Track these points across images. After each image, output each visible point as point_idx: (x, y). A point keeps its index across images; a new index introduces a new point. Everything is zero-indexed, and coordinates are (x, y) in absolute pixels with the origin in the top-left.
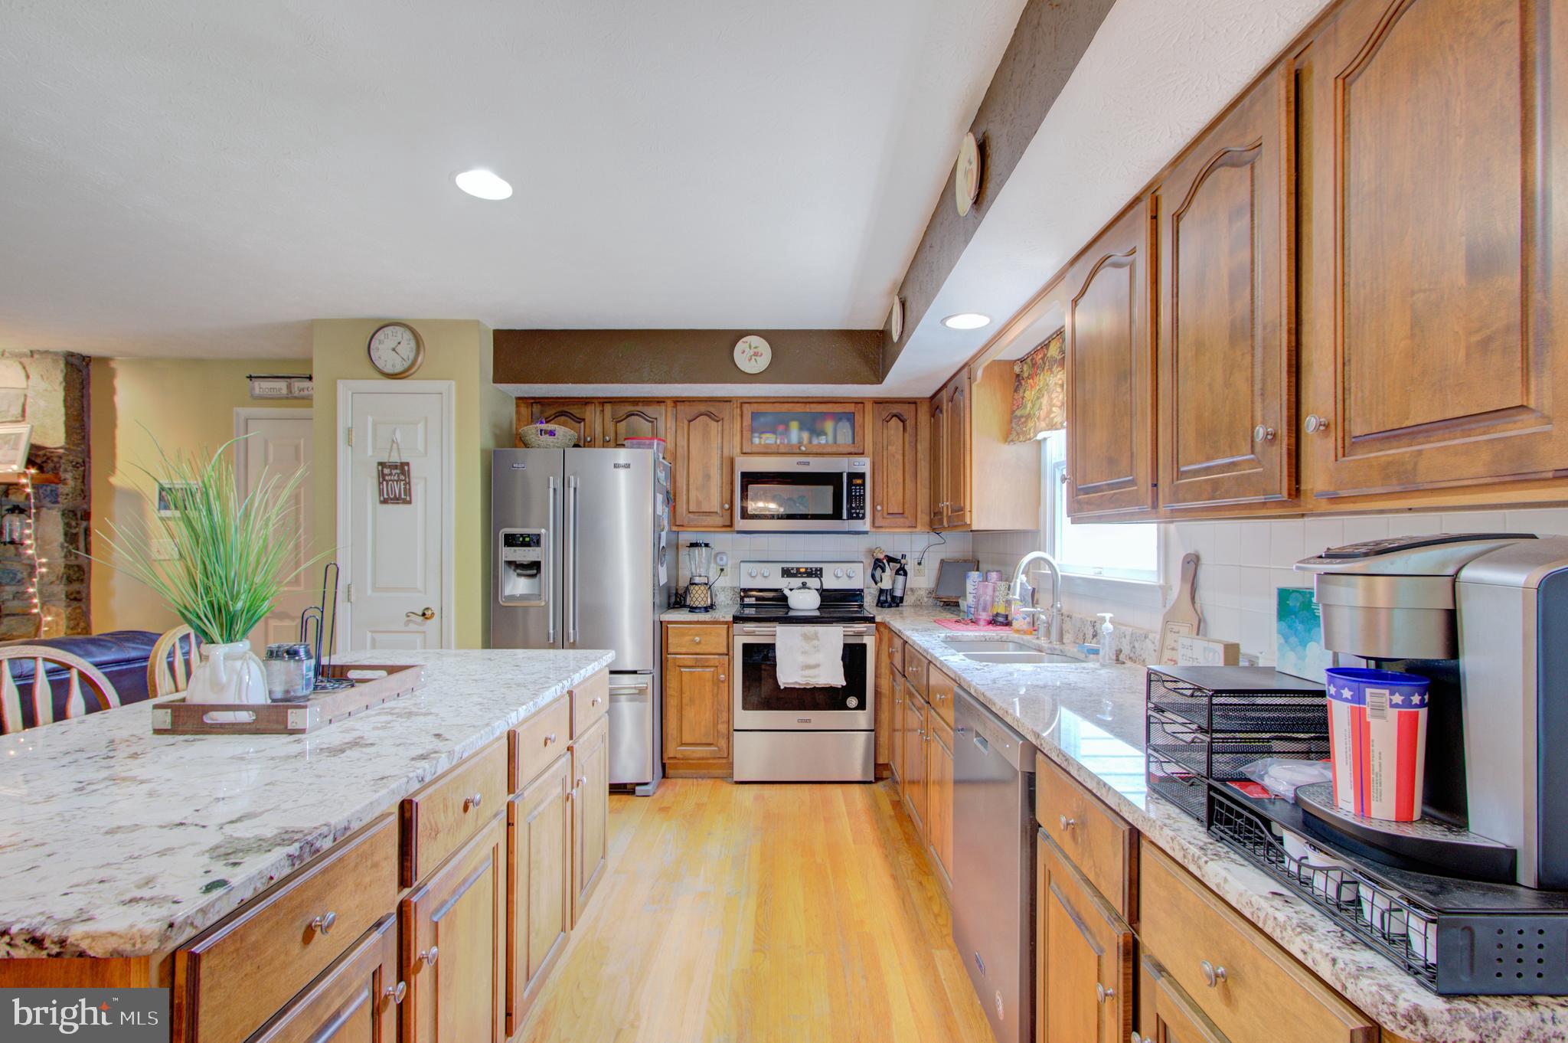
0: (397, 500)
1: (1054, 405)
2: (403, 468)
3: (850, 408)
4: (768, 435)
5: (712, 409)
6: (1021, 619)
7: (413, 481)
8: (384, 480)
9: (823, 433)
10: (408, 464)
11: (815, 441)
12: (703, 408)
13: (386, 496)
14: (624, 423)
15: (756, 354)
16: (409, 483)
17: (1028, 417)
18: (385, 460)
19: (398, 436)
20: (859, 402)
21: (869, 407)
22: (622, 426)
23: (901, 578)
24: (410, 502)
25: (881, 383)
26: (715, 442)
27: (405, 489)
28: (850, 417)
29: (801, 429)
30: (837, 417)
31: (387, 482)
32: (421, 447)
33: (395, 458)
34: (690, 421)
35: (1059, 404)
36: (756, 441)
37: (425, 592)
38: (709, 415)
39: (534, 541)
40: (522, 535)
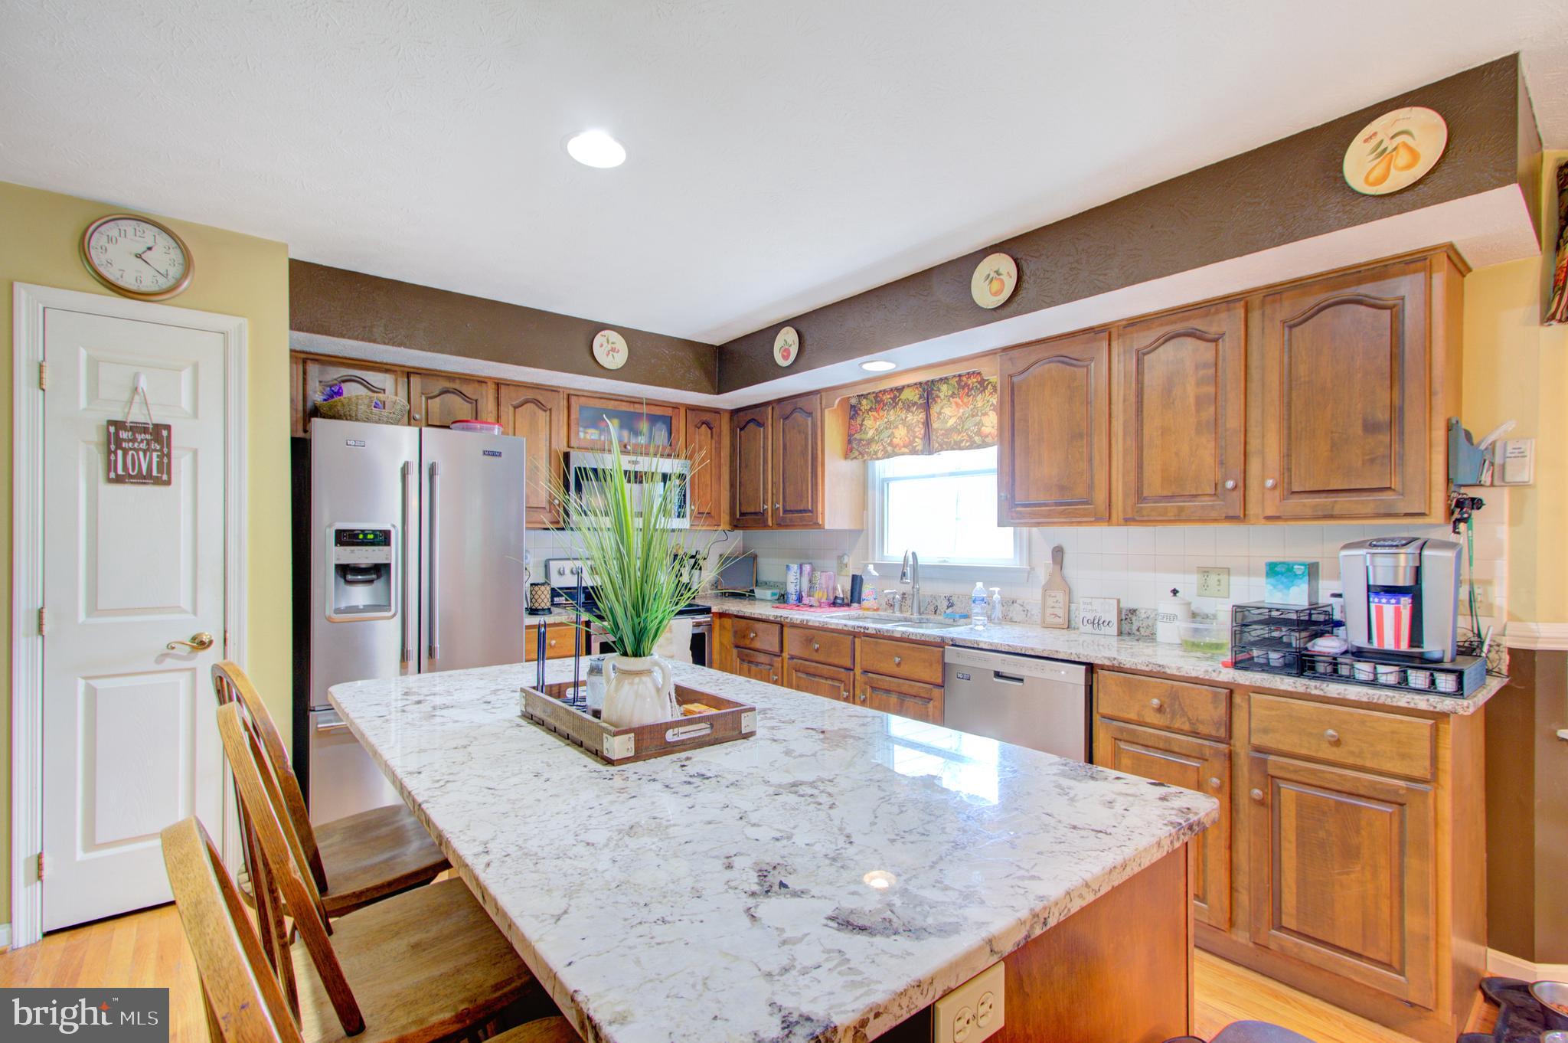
0: (144, 478)
1: (917, 437)
2: (159, 434)
3: (668, 412)
4: (590, 431)
5: (540, 398)
6: (872, 600)
7: (174, 453)
8: (119, 446)
9: (636, 433)
10: (168, 428)
11: (633, 441)
12: (530, 395)
13: (120, 472)
14: (437, 400)
15: (613, 350)
16: (169, 455)
17: (870, 441)
18: (119, 418)
19: (143, 384)
20: (675, 407)
21: (682, 411)
22: (435, 404)
23: (696, 572)
24: (168, 483)
25: (719, 393)
26: (543, 435)
27: (160, 464)
28: (668, 422)
29: (622, 427)
30: (653, 419)
31: (125, 452)
32: (186, 402)
33: (137, 415)
34: (516, 407)
35: (921, 436)
36: (582, 435)
37: (195, 612)
38: (536, 402)
39: (383, 538)
40: (363, 531)
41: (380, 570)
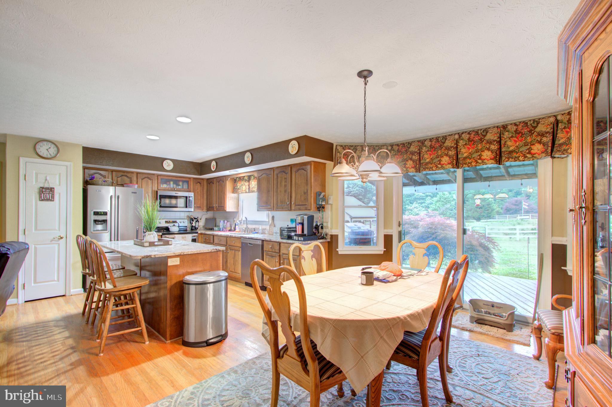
0: (48, 200)
2: (52, 190)
3: (187, 180)
4: (164, 185)
5: (149, 177)
6: (238, 229)
7: (55, 194)
8: (42, 193)
9: (179, 185)
10: (54, 188)
11: (177, 187)
12: (146, 176)
13: (43, 198)
14: (120, 178)
15: (169, 165)
16: (54, 195)
18: (42, 186)
19: (48, 178)
20: (190, 178)
21: (192, 180)
23: (197, 223)
24: (53, 201)
25: (200, 175)
26: (150, 186)
27: (52, 197)
28: (188, 182)
29: (174, 184)
30: (183, 182)
31: (44, 194)
32: (58, 183)
33: (46, 186)
34: (142, 179)
35: (248, 189)
36: (162, 186)
37: (59, 230)
38: (148, 178)
39: (105, 214)
40: (100, 212)
41: (105, 221)
